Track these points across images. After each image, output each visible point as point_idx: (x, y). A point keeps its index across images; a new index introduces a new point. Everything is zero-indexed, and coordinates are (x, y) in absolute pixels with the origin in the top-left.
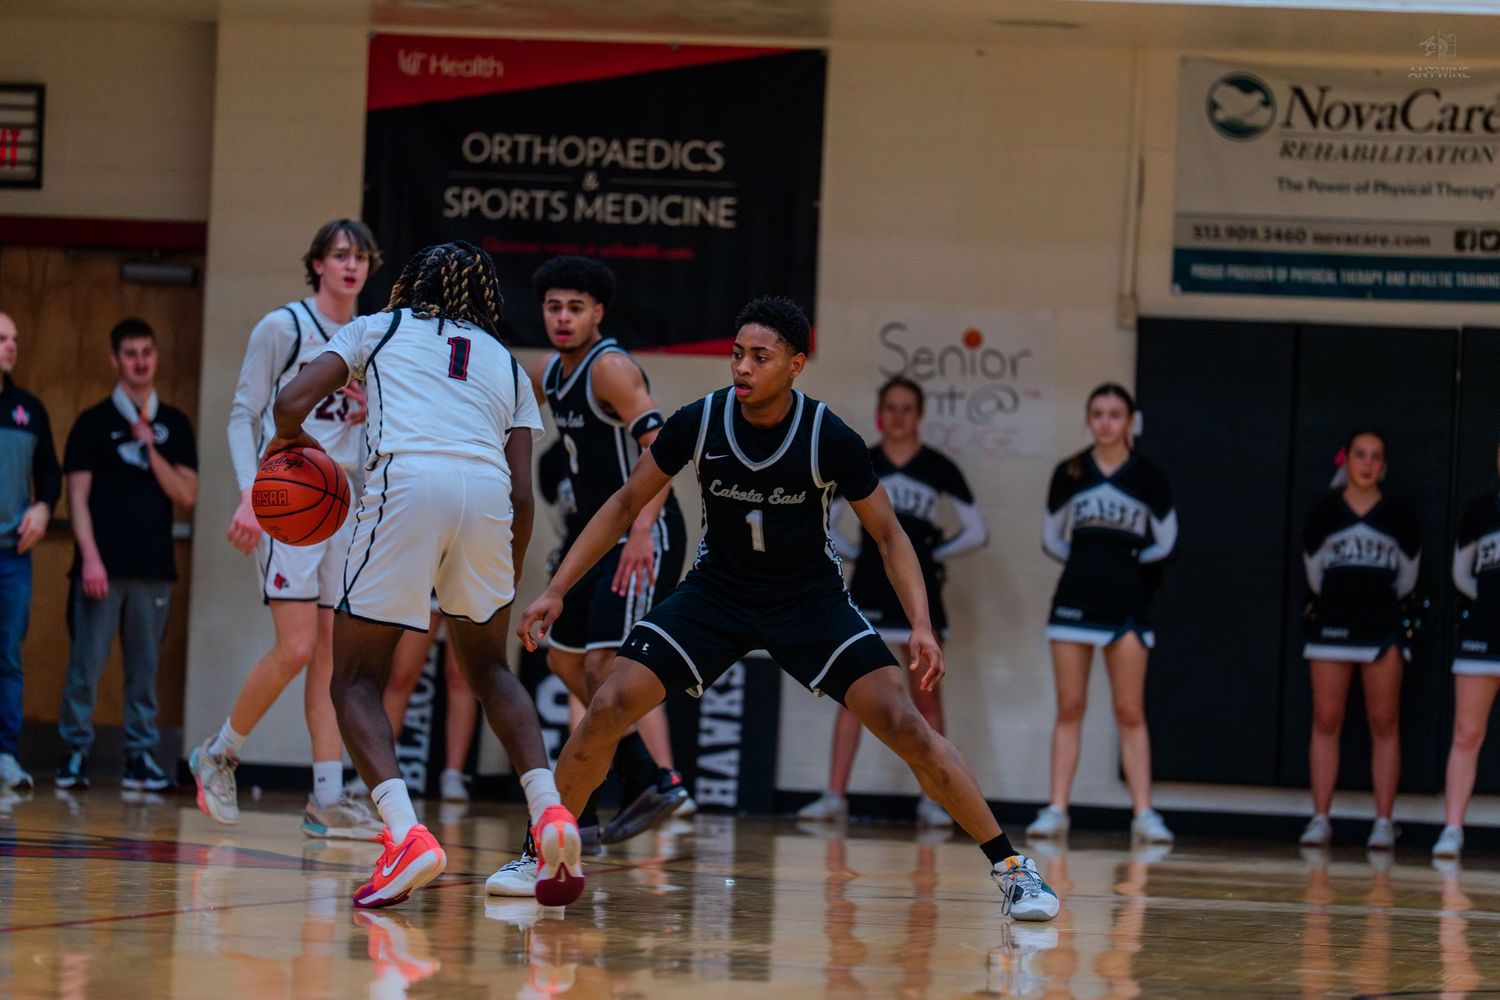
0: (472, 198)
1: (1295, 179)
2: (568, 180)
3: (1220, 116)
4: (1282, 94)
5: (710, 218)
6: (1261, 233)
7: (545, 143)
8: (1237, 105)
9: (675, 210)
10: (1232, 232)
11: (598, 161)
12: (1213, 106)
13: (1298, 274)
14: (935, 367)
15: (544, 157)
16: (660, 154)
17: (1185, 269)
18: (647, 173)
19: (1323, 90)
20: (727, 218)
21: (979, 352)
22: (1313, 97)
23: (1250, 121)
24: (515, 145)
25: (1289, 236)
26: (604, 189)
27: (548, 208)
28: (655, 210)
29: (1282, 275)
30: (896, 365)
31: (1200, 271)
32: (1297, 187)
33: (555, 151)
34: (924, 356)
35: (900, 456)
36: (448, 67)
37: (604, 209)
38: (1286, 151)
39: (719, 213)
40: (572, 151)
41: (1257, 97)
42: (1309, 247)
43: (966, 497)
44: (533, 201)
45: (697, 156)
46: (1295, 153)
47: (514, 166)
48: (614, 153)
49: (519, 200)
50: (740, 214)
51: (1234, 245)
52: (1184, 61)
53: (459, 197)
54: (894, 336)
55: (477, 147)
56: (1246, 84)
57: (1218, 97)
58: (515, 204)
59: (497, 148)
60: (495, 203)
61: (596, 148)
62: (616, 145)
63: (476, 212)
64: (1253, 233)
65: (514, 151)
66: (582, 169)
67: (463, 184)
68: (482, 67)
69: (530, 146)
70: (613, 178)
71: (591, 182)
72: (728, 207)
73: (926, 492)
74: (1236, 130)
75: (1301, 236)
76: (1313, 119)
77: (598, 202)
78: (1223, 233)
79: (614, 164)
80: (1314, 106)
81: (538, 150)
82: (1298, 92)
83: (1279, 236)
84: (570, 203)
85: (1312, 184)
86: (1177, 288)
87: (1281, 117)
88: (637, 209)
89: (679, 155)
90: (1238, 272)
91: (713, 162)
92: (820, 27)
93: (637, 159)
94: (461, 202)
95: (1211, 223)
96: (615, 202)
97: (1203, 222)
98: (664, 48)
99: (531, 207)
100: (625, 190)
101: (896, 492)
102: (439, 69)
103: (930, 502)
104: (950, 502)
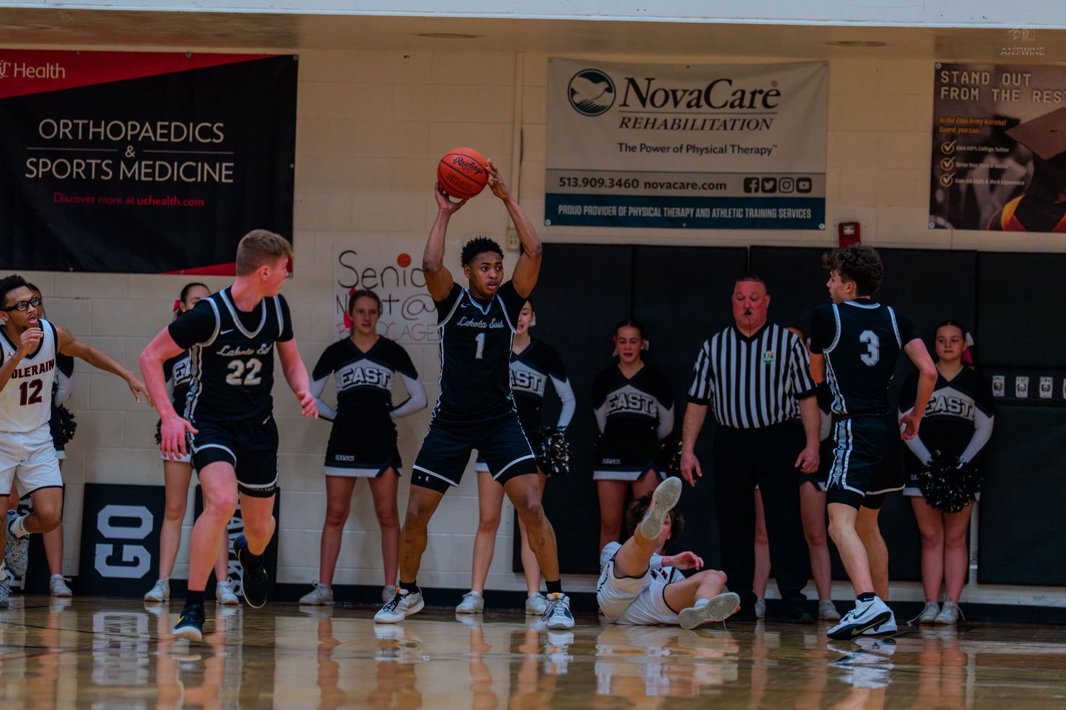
0: (45, 165)
1: (631, 144)
2: (115, 152)
3: (577, 99)
4: (620, 84)
5: (217, 178)
6: (607, 183)
7: (97, 125)
8: (589, 91)
9: (190, 172)
10: (587, 182)
11: (135, 137)
12: (572, 92)
13: (634, 211)
14: (378, 280)
15: (97, 135)
16: (179, 132)
17: (553, 209)
18: (169, 145)
19: (650, 80)
20: (227, 177)
21: (409, 269)
22: (642, 85)
23: (597, 103)
24: (76, 126)
25: (627, 184)
26: (140, 157)
27: (100, 171)
28: (176, 172)
29: (622, 211)
30: (350, 279)
31: (564, 209)
32: (633, 149)
33: (104, 130)
34: (369, 273)
35: (365, 346)
36: (26, 72)
37: (140, 171)
38: (624, 123)
39: (222, 173)
40: (116, 131)
41: (603, 85)
42: (641, 191)
43: (413, 374)
44: (89, 166)
45: (206, 132)
46: (630, 124)
47: (75, 142)
48: (146, 131)
49: (79, 166)
50: (236, 173)
51: (588, 190)
52: (550, 60)
53: (36, 165)
54: (347, 259)
55: (48, 130)
56: (595, 77)
57: (573, 85)
58: (76, 169)
59: (63, 129)
60: (62, 169)
61: (134, 128)
62: (147, 125)
63: (48, 175)
64: (601, 182)
65: (74, 131)
66: (124, 143)
67: (38, 155)
68: (52, 72)
69: (86, 127)
70: (145, 149)
71: (130, 152)
72: (227, 168)
73: (385, 371)
74: (588, 109)
75: (635, 183)
76: (643, 101)
77: (136, 165)
78: (580, 182)
79: (147, 139)
80: (644, 93)
81: (91, 130)
82: (632, 81)
83: (619, 184)
84: (115, 168)
85: (643, 146)
86: (549, 222)
87: (620, 100)
88: (163, 171)
89: (192, 132)
90: (591, 210)
91: (218, 137)
92: (292, 40)
93: (162, 135)
94: (37, 168)
95: (572, 175)
96: (147, 167)
97: (567, 175)
98: (182, 55)
99: (88, 170)
100: (155, 158)
101: (363, 371)
102: (20, 73)
103: (388, 377)
104: (400, 377)
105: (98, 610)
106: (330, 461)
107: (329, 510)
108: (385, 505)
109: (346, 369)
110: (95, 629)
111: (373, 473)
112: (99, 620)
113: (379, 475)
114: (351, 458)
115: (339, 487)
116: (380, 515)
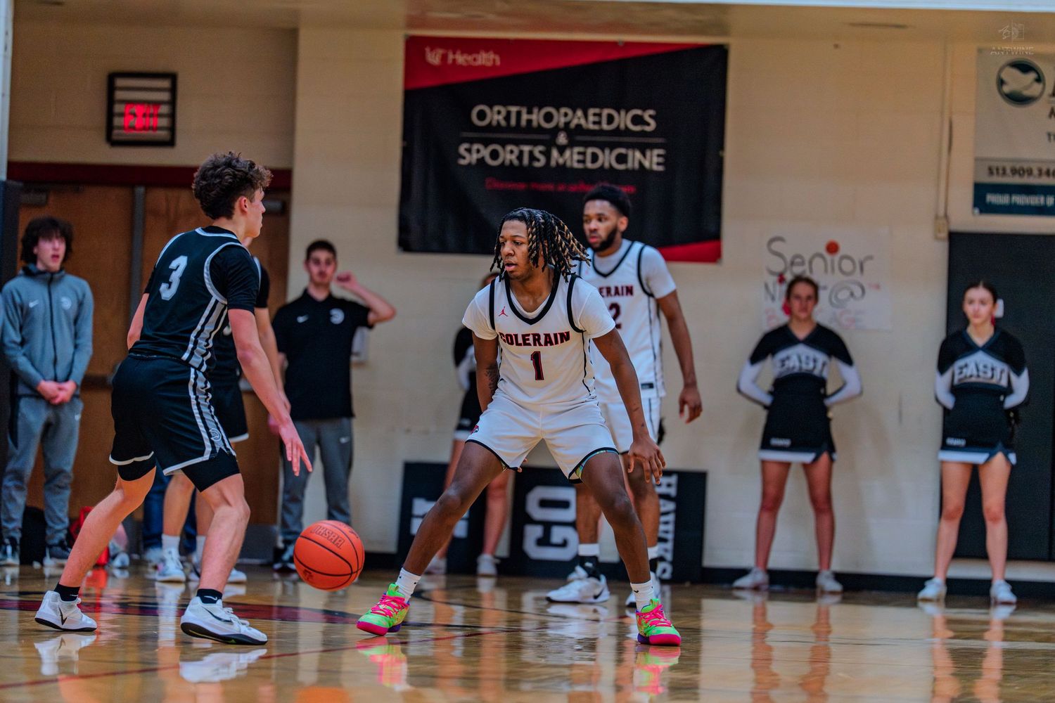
0: (478, 151)
2: (547, 138)
3: (1006, 89)
4: (1049, 73)
5: (647, 164)
6: (1036, 172)
7: (530, 112)
8: (1019, 82)
9: (622, 159)
10: (1015, 171)
11: (567, 124)
12: (1001, 82)
14: (805, 267)
15: (529, 121)
16: (610, 119)
17: (982, 197)
18: (601, 132)
20: (658, 164)
21: (837, 257)
23: (1027, 93)
24: (509, 113)
26: (572, 144)
27: (532, 157)
28: (607, 159)
29: (1050, 201)
30: (778, 266)
31: (992, 198)
33: (537, 117)
34: (798, 260)
35: (801, 332)
36: (461, 59)
37: (572, 158)
38: (1053, 114)
39: (653, 160)
40: (548, 118)
41: (1032, 76)
43: (848, 360)
44: (521, 153)
45: (637, 120)
47: (508, 129)
48: (578, 118)
49: (512, 152)
50: (667, 161)
51: (1017, 180)
52: (980, 51)
54: (776, 246)
55: (482, 115)
56: (1024, 67)
57: (1004, 76)
58: (509, 155)
59: (496, 115)
60: (494, 155)
61: (566, 115)
62: (579, 113)
63: (481, 161)
64: (1030, 172)
65: (507, 118)
66: (556, 130)
67: (472, 141)
68: (486, 59)
69: (519, 114)
70: (577, 136)
71: (562, 139)
72: (659, 156)
73: (821, 357)
74: (1018, 99)
77: (568, 153)
78: (1008, 171)
79: (579, 126)
81: (525, 117)
83: (1048, 173)
84: (547, 154)
86: (977, 211)
87: (1049, 90)
88: (595, 158)
89: (624, 120)
90: (1019, 200)
91: (648, 124)
92: (723, 29)
93: (595, 123)
94: (471, 154)
95: (1000, 165)
96: (579, 153)
97: (995, 164)
98: (614, 44)
99: (520, 157)
100: (586, 144)
101: (800, 358)
102: (454, 60)
103: (824, 364)
104: (836, 364)
105: (526, 591)
106: (766, 445)
107: (764, 494)
108: (820, 491)
109: (782, 355)
110: (524, 609)
111: (808, 458)
112: (529, 600)
113: (815, 460)
114: (787, 442)
115: (774, 471)
116: (814, 500)
